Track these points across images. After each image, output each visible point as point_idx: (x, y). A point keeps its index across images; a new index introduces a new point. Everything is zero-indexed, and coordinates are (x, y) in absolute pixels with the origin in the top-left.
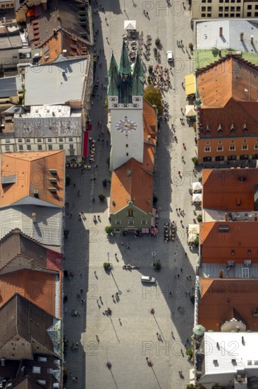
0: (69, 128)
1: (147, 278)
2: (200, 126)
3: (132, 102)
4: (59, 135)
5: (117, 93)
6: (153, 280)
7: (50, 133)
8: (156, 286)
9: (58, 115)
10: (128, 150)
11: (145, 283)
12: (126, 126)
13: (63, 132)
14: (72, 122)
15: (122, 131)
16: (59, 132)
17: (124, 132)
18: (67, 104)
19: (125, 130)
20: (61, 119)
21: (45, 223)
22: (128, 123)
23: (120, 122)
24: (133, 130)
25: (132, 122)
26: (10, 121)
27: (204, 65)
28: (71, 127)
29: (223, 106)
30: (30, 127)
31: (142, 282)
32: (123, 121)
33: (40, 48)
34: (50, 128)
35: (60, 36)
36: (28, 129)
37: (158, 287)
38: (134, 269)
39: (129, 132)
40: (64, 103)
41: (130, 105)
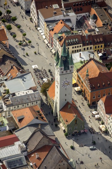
0: (35, 97)
1: (92, 147)
2: (91, 86)
3: (69, 69)
4: (32, 101)
5: (63, 65)
6: (95, 148)
7: (28, 101)
8: (97, 150)
9: (28, 93)
10: (66, 98)
11: (92, 149)
12: (66, 84)
13: (33, 99)
14: (36, 95)
15: (64, 87)
16: (31, 100)
17: (65, 87)
18: (30, 89)
19: (65, 86)
20: (31, 94)
21: (44, 129)
22: (67, 82)
23: (63, 82)
24: (69, 85)
25: (69, 81)
26: (8, 101)
27: (79, 68)
28: (36, 96)
29: (97, 76)
30: (18, 100)
31: (90, 150)
32: (65, 81)
33: (5, 76)
34: (27, 99)
35: (14, 67)
36: (18, 101)
37: (98, 150)
38: (84, 146)
39: (67, 87)
40: (29, 89)
41: (68, 71)
